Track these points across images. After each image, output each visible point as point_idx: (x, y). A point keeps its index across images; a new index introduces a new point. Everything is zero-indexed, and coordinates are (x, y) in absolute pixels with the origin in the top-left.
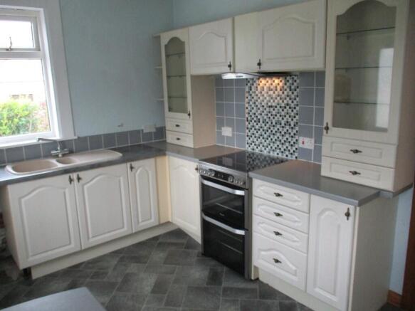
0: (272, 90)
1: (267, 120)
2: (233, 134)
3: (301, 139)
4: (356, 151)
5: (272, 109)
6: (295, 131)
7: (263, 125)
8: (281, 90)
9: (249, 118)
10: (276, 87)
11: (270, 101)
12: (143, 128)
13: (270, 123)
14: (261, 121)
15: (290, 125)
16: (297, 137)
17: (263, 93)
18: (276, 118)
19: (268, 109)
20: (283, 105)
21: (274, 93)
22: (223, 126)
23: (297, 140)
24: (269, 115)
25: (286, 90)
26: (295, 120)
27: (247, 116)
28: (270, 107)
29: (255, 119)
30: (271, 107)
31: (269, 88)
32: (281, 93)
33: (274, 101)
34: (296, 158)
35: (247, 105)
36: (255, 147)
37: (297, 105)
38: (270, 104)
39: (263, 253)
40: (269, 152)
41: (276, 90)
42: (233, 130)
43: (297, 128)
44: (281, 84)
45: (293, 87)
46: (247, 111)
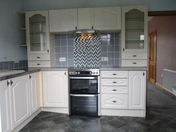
0: (88, 40)
1: (85, 52)
2: (66, 61)
3: (102, 58)
4: (135, 56)
5: (88, 48)
6: (99, 55)
7: (83, 54)
8: (92, 40)
9: (76, 52)
10: (90, 39)
11: (86, 44)
12: (14, 60)
13: (87, 53)
14: (82, 53)
15: (97, 53)
16: (100, 57)
17: (83, 41)
18: (90, 51)
19: (86, 48)
20: (93, 45)
21: (89, 41)
22: (60, 57)
23: (100, 59)
24: (86, 50)
25: (94, 40)
26: (99, 51)
27: (75, 51)
28: (86, 47)
29: (79, 52)
30: (88, 47)
31: (86, 39)
32: (92, 41)
33: (89, 44)
34: (100, 65)
35: (74, 47)
36: (79, 64)
37: (100, 45)
38: (86, 46)
39: (107, 101)
40: (87, 65)
41: (90, 40)
42: (66, 59)
43: (100, 54)
44: (92, 38)
45: (97, 39)
46: (74, 49)
